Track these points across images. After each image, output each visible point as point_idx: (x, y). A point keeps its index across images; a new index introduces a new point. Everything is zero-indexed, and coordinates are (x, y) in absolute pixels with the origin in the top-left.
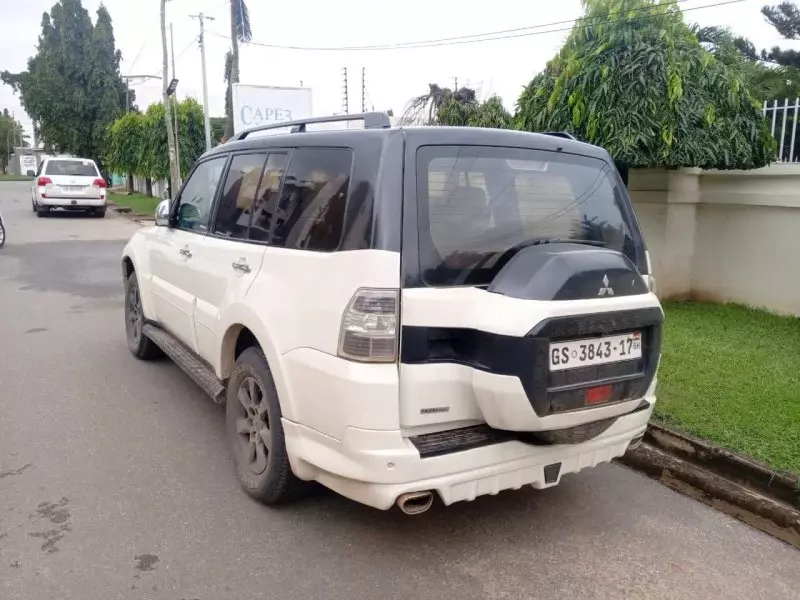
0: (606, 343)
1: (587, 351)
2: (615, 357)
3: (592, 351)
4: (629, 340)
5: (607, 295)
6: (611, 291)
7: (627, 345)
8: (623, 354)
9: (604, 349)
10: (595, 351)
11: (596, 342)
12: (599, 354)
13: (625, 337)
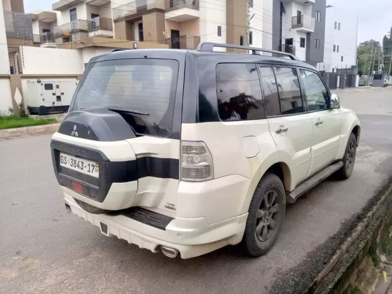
0: (81, 162)
1: (73, 162)
2: (85, 171)
3: (75, 163)
4: (93, 165)
5: (74, 136)
6: (77, 133)
7: (91, 168)
8: (89, 171)
9: (80, 164)
10: (77, 163)
11: (78, 160)
12: (79, 167)
13: (91, 163)
